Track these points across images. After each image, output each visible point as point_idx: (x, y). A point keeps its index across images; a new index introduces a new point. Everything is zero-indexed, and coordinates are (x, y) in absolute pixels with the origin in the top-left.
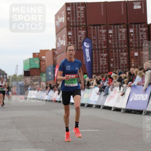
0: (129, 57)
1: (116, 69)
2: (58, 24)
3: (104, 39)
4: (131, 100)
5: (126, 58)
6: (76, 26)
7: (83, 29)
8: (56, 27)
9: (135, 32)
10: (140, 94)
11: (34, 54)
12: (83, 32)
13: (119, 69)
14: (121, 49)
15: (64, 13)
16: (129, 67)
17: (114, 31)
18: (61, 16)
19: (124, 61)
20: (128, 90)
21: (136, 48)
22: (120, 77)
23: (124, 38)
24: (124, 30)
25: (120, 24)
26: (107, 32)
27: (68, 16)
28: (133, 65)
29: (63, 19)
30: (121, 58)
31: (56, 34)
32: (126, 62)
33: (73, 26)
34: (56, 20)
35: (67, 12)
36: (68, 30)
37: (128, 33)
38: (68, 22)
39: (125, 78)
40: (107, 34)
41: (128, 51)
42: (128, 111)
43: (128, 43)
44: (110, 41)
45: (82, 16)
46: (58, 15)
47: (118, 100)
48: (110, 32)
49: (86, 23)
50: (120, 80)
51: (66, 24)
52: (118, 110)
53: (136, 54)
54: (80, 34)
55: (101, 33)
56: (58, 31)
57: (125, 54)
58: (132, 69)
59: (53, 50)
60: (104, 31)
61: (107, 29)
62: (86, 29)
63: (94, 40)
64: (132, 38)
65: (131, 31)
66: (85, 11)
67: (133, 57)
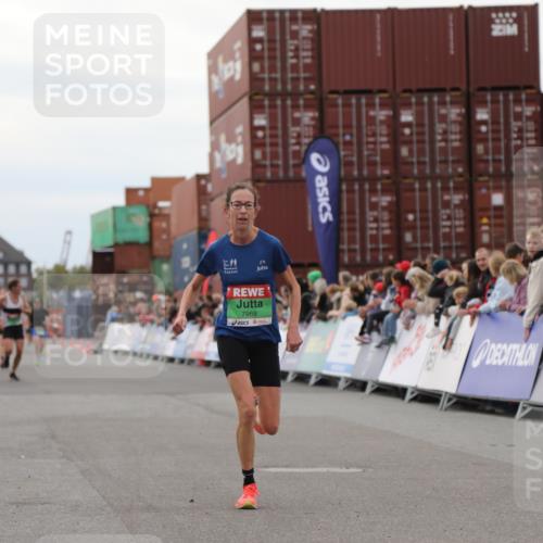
0: (472, 210)
1: (426, 250)
2: (217, 86)
3: (383, 142)
4: (475, 363)
5: (460, 213)
6: (284, 95)
7: (307, 107)
8: (213, 96)
9: (495, 121)
11: (131, 193)
12: (308, 117)
13: (437, 251)
14: (445, 179)
15: (240, 45)
16: (472, 244)
17: (419, 115)
18: (230, 57)
19: (452, 222)
20: (466, 330)
21: (497, 176)
22: (440, 281)
23: (455, 140)
24: (454, 113)
25: (442, 90)
26: (396, 116)
27: (253, 56)
28: (485, 238)
29: (235, 69)
30: (444, 213)
31: (212, 122)
32: (460, 226)
33: (272, 95)
34: (213, 69)
35: (252, 41)
36: (255, 107)
38: (254, 79)
39: (458, 284)
40: (394, 124)
41: (469, 187)
42: (465, 404)
43: (469, 158)
44: (404, 151)
45: (306, 57)
46: (218, 54)
47: (429, 365)
48: (407, 117)
49: (319, 80)
50: (439, 291)
51: (246, 87)
52: (428, 398)
53: (498, 199)
54: (297, 122)
55: (371, 121)
56: (219, 112)
57: (457, 198)
58: (480, 253)
59: (199, 177)
60: (382, 114)
61: (396, 107)
62: (320, 104)
63: (348, 144)
64: (484, 140)
65: (482, 115)
66: (317, 40)
67: (488, 208)
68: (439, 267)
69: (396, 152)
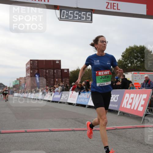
0: (54, 81)
1: (49, 85)
2: (27, 67)
3: (45, 74)
4: (54, 97)
5: (53, 81)
6: (34, 69)
7: (37, 70)
8: (26, 69)
9: (56, 72)
10: (57, 95)
11: (17, 79)
12: (37, 71)
13: (50, 85)
14: (51, 78)
15: (29, 63)
16: (54, 84)
17: (49, 71)
18: (28, 64)
19: (52, 82)
20: (53, 94)
21: (57, 77)
22: (50, 89)
23: (52, 73)
24: (52, 71)
25: (51, 68)
26: (46, 71)
27: (31, 64)
28: (56, 84)
29: (29, 66)
30: (51, 81)
31: (26, 71)
32: (53, 83)
33: (33, 69)
34: (26, 66)
35: (31, 63)
36: (31, 70)
37: (54, 72)
38: (31, 67)
39: (52, 89)
41: (54, 78)
42: (53, 102)
43: (54, 75)
44: (47, 75)
45: (37, 65)
46: (27, 64)
47: (49, 98)
48: (47, 71)
49: (38, 67)
50: (50, 90)
51: (30, 68)
52: (49, 101)
53: (57, 80)
54: (35, 71)
55: (44, 71)
56: (27, 70)
57: (53, 80)
58: (55, 86)
59: (25, 77)
60: (45, 71)
61: (46, 70)
62: (38, 70)
63: (41, 74)
64: (55, 74)
65: (55, 71)
66: (38, 63)
67: (56, 81)
68: (51, 87)
69: (46, 75)
